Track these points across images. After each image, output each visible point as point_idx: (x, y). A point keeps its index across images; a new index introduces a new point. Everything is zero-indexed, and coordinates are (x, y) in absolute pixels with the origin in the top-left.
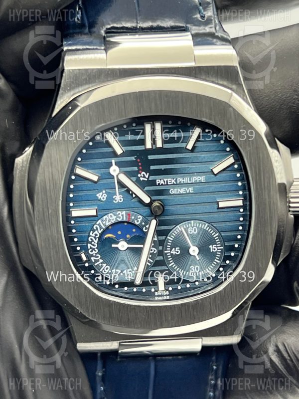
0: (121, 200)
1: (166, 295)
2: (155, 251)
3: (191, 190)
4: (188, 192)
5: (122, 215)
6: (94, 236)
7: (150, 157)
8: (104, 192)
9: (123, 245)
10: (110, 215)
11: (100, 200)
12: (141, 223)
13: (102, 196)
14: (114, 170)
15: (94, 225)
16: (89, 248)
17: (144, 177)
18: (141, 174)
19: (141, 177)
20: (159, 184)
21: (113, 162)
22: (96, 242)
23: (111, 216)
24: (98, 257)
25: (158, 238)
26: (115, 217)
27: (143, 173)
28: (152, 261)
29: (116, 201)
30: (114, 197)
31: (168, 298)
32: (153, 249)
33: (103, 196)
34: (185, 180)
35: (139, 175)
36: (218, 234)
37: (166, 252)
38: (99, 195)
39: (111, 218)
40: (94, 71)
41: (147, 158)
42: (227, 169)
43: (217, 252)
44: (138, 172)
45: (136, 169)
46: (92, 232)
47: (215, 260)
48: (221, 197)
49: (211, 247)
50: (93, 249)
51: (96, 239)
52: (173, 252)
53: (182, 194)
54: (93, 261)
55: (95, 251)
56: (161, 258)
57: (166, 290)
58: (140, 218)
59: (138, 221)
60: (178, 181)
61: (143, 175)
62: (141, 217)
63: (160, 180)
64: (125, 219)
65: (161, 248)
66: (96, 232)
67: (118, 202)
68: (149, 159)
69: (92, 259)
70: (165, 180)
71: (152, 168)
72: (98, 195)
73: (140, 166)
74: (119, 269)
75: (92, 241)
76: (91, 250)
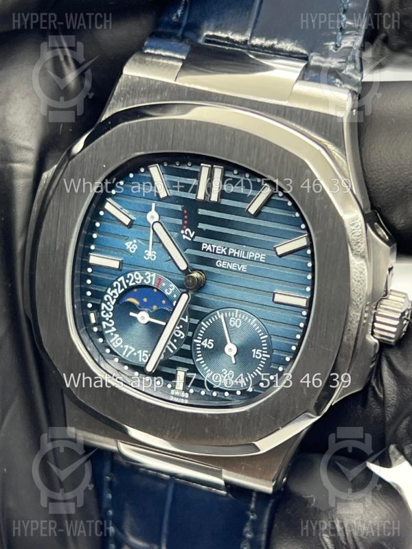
0: (153, 257)
1: (184, 398)
2: (182, 335)
3: (243, 268)
4: (239, 269)
5: (151, 278)
6: (112, 295)
7: (201, 212)
8: (135, 241)
9: (143, 317)
10: (136, 273)
11: (127, 251)
12: (173, 294)
13: (131, 246)
14: (153, 216)
15: (114, 281)
16: (103, 308)
17: (188, 235)
18: (184, 230)
19: (184, 234)
20: (205, 250)
21: (153, 205)
22: (113, 303)
23: (137, 276)
24: (111, 323)
25: (189, 320)
26: (142, 278)
27: (188, 230)
28: (175, 348)
29: (147, 257)
30: (146, 252)
31: (186, 402)
32: (180, 332)
33: (133, 247)
34: (238, 253)
35: (182, 232)
36: (266, 336)
37: (195, 341)
38: (128, 245)
39: (136, 278)
40: (157, 84)
41: (197, 211)
42: (296, 253)
43: (261, 360)
44: (181, 227)
45: (180, 222)
46: (110, 289)
47: (256, 370)
48: (280, 288)
49: (254, 350)
50: (107, 312)
51: (113, 299)
52: (205, 344)
53: (232, 270)
54: (104, 327)
55: (109, 315)
56: (188, 347)
57: (186, 390)
58: (172, 288)
59: (168, 291)
60: (230, 252)
61: (188, 232)
62: (174, 286)
63: (208, 245)
64: (153, 283)
65: (190, 334)
66: (115, 291)
67: (150, 259)
68: (199, 213)
69: (104, 323)
70: (214, 246)
71: (201, 226)
72: (126, 244)
73: (186, 220)
74: (133, 347)
75: (109, 300)
76: (104, 312)
